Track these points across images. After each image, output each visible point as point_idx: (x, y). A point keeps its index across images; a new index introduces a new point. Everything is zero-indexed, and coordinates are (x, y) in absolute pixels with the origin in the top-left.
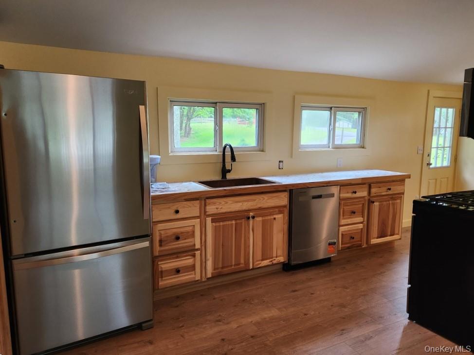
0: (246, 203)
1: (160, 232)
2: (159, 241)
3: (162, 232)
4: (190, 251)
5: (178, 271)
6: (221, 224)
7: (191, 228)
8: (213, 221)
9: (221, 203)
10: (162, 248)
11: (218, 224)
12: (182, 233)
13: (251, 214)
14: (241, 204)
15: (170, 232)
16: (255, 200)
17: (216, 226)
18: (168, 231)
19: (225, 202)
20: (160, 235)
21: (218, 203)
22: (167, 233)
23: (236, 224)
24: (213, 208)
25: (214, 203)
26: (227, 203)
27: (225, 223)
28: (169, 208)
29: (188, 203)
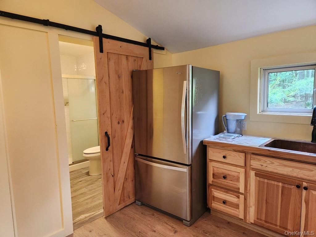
0: (299, 170)
1: (214, 168)
2: (213, 174)
3: (215, 169)
4: (236, 192)
5: (224, 202)
6: (266, 181)
7: (237, 174)
8: (256, 175)
9: (266, 162)
10: (215, 180)
11: (262, 180)
12: (229, 175)
13: (305, 184)
14: (291, 169)
15: (220, 171)
16: (312, 171)
17: (259, 181)
18: (219, 169)
19: (271, 162)
20: (214, 170)
21: (263, 161)
22: (218, 171)
23: (283, 187)
24: (257, 163)
25: (259, 160)
26: (273, 163)
27: (270, 182)
28: (220, 153)
29: (235, 153)
